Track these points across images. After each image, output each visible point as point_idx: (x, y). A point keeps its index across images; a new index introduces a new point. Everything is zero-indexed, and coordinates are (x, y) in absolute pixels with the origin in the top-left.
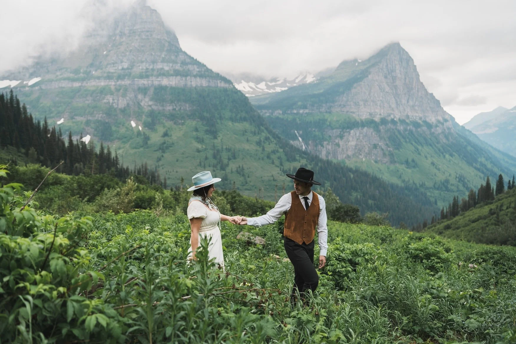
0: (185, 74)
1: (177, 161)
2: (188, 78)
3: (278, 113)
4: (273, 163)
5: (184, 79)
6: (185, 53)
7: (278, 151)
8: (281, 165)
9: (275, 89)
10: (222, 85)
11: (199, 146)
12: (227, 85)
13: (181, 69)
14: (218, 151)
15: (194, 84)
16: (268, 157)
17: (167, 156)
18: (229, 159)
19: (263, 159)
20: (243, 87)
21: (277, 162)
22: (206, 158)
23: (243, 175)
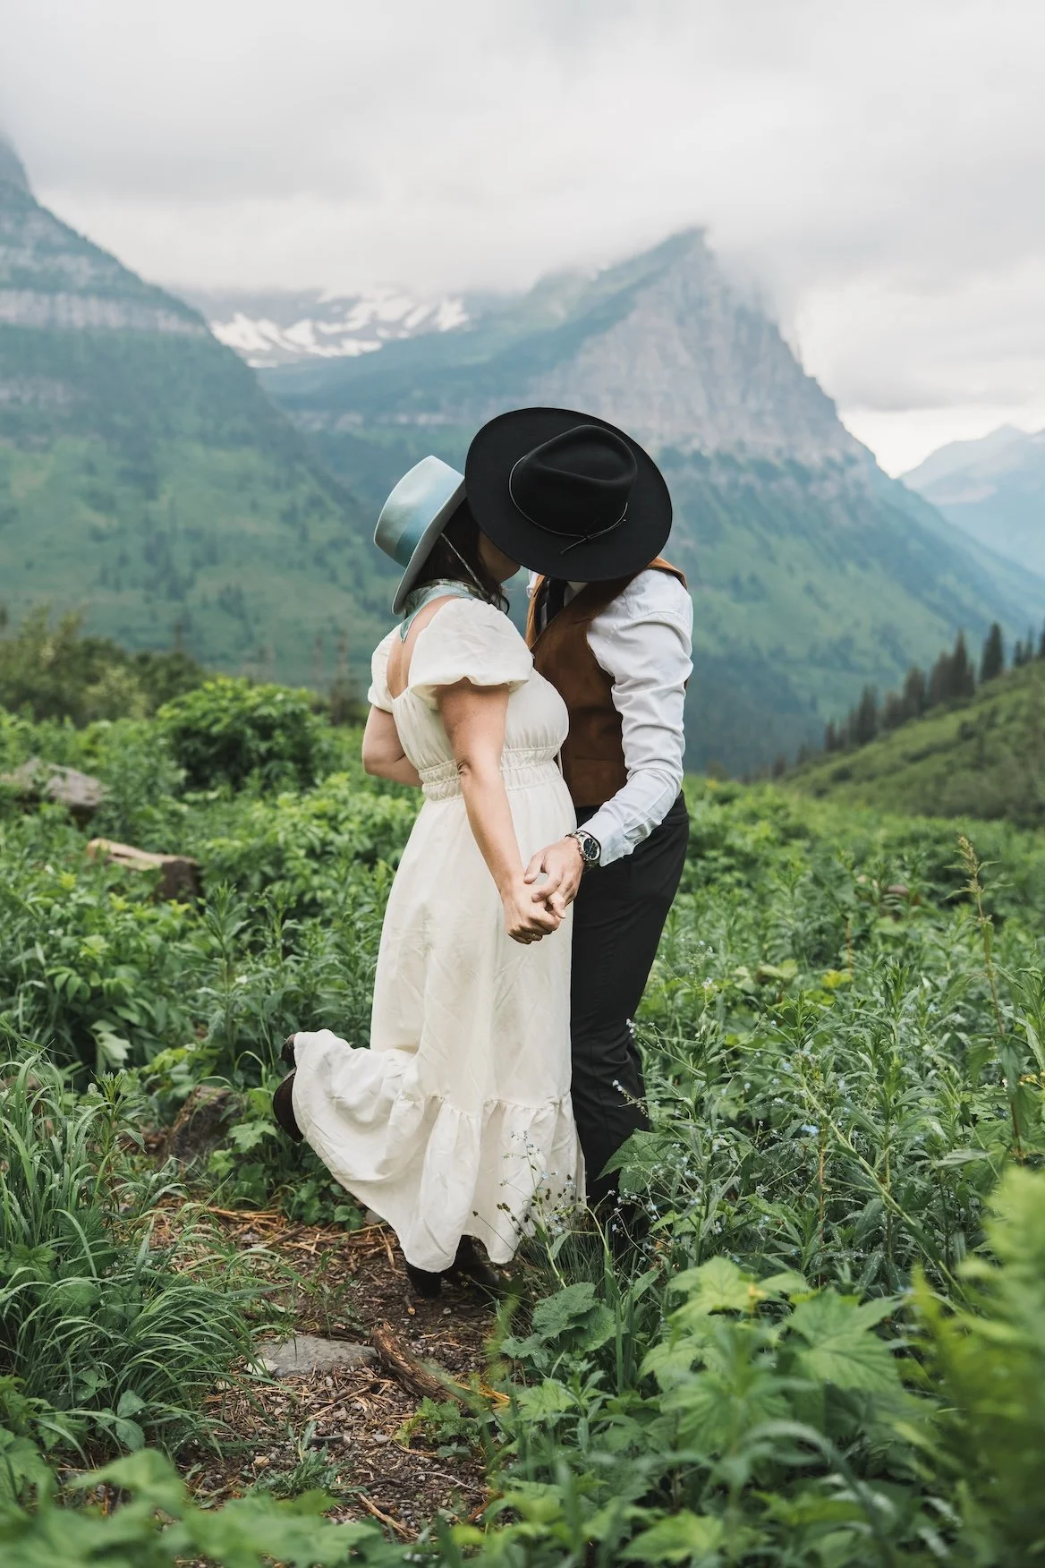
0: (51, 285)
1: (29, 566)
2: (61, 297)
3: (350, 422)
4: (333, 578)
5: (46, 299)
6: (48, 215)
7: (348, 543)
8: (359, 582)
9: (339, 346)
10: (170, 324)
11: (100, 520)
12: (186, 328)
13: (36, 268)
14: (161, 538)
15: (79, 319)
16: (319, 560)
18: (196, 564)
19: (302, 566)
20: (239, 334)
21: (346, 577)
22: (123, 560)
23: (242, 616)
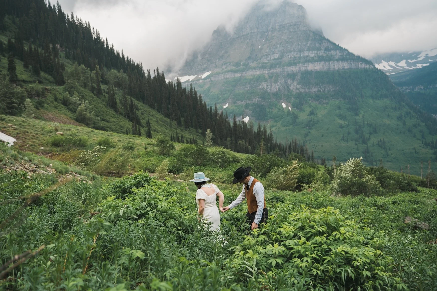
0: (329, 59)
1: (322, 136)
2: (331, 62)
3: (419, 88)
4: (415, 136)
5: (327, 63)
6: (328, 40)
7: (419, 125)
8: (423, 138)
10: (363, 66)
11: (342, 122)
12: (367, 66)
13: (325, 55)
14: (360, 126)
15: (336, 67)
16: (410, 131)
17: (313, 132)
18: (371, 134)
19: (404, 133)
20: (383, 66)
21: (419, 135)
22: (349, 133)
23: (385, 148)
